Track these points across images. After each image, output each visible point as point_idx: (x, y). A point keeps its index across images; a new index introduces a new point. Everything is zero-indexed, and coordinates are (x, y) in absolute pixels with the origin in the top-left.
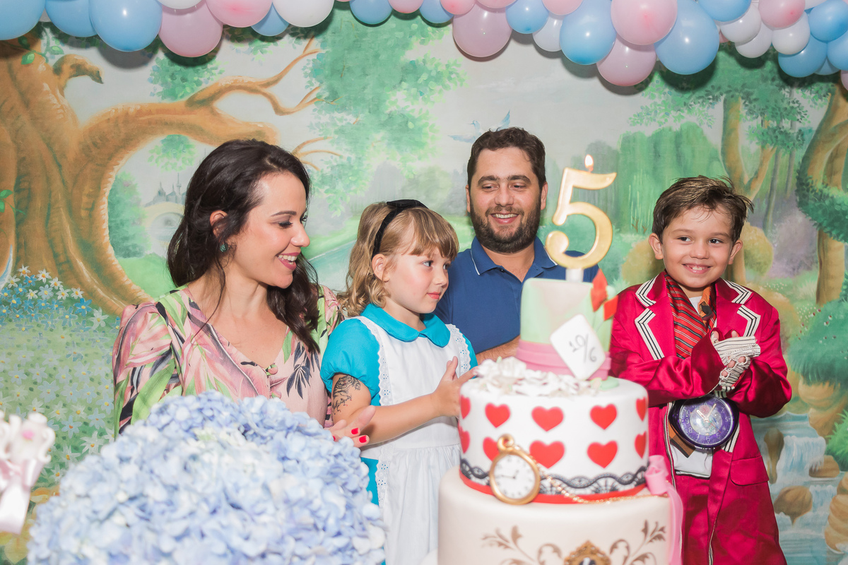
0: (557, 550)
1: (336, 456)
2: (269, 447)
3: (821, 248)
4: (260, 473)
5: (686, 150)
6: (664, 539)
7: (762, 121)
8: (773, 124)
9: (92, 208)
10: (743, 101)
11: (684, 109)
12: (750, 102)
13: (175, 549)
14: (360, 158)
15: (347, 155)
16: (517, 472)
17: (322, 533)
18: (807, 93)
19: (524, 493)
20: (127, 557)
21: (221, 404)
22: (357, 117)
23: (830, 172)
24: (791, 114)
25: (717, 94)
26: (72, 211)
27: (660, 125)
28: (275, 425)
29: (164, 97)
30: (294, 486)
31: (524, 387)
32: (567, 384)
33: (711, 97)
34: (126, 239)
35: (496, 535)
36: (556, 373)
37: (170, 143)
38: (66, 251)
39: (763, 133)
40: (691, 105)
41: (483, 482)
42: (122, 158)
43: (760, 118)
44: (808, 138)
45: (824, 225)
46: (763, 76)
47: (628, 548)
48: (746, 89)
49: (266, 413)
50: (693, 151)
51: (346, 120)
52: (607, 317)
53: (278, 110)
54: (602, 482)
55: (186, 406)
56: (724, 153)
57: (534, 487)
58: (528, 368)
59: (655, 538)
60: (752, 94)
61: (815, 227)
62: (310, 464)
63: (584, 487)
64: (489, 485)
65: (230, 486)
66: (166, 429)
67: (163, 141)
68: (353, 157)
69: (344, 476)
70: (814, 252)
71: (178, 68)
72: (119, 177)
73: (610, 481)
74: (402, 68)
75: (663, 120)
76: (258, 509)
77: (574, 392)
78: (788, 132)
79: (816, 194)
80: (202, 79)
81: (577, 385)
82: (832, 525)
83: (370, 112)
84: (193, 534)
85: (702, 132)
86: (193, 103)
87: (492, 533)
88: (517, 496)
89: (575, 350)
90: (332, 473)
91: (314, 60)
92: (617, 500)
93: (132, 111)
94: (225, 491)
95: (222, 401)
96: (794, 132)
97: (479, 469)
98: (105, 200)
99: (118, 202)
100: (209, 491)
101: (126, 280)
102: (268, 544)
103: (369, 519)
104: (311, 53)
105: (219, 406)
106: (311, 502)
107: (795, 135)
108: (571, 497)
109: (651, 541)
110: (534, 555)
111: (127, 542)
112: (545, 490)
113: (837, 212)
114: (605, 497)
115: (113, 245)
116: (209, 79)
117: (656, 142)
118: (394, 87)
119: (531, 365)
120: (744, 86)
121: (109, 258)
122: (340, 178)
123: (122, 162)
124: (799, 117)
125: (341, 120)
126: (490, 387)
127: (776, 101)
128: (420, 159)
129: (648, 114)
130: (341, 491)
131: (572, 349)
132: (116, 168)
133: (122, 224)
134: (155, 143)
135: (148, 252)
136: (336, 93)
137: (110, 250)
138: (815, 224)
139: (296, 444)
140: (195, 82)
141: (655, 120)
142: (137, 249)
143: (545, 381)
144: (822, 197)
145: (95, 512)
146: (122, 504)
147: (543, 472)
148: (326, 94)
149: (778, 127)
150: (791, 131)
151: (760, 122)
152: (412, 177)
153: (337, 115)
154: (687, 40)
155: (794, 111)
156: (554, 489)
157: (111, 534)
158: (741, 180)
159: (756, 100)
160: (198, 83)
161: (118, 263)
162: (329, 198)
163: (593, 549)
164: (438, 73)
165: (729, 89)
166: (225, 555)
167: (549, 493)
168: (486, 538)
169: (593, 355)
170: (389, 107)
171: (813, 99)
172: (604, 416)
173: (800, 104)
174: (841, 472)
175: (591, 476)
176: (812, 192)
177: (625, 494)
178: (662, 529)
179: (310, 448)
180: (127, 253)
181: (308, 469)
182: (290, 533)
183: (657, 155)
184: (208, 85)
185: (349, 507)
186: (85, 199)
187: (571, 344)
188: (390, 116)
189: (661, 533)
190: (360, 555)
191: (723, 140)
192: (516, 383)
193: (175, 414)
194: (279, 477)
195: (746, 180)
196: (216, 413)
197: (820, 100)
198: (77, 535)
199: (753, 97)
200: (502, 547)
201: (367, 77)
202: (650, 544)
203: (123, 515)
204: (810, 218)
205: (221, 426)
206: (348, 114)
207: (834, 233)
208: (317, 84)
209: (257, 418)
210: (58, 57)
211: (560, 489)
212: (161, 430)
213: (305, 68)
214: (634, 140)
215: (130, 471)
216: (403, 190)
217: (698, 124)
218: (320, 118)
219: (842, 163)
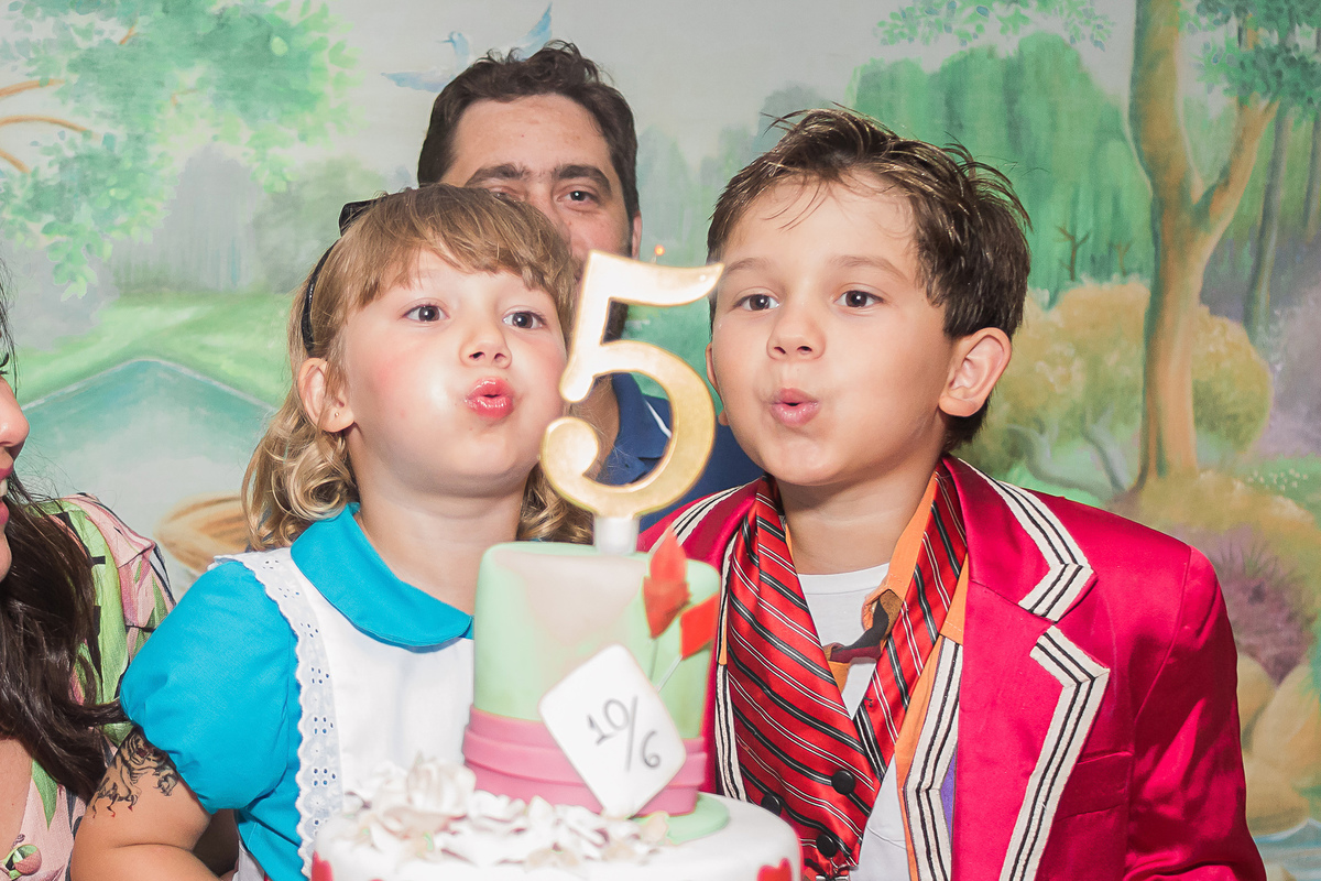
5: (1034, 110)
7: (1240, 31)
8: (1270, 38)
14: (139, 138)
15: (102, 129)
22: (131, 23)
27: (964, 43)
32: (575, 831)
36: (552, 801)
39: (1242, 65)
43: (1234, 22)
50: (1053, 113)
51: (100, 32)
52: (689, 650)
56: (1139, 115)
58: (480, 786)
68: (121, 133)
75: (971, 29)
78: (1310, 61)
81: (604, 833)
83: (165, 11)
85: (1078, 62)
89: (603, 737)
117: (951, 91)
122: (85, 191)
125: (86, 33)
128: (303, 138)
129: (930, 12)
131: (596, 735)
141: (948, 29)
143: (519, 823)
149: (1283, 47)
151: (1235, 34)
152: (281, 187)
153: (76, 19)
158: (1183, 189)
162: (54, 247)
169: (652, 749)
183: (955, 123)
187: (592, 723)
188: (223, 21)
191: (1134, 81)
192: (443, 829)
195: (1198, 189)
206: (109, 16)
214: (893, 83)
216: (258, 224)
217: (1068, 40)
218: (29, 29)
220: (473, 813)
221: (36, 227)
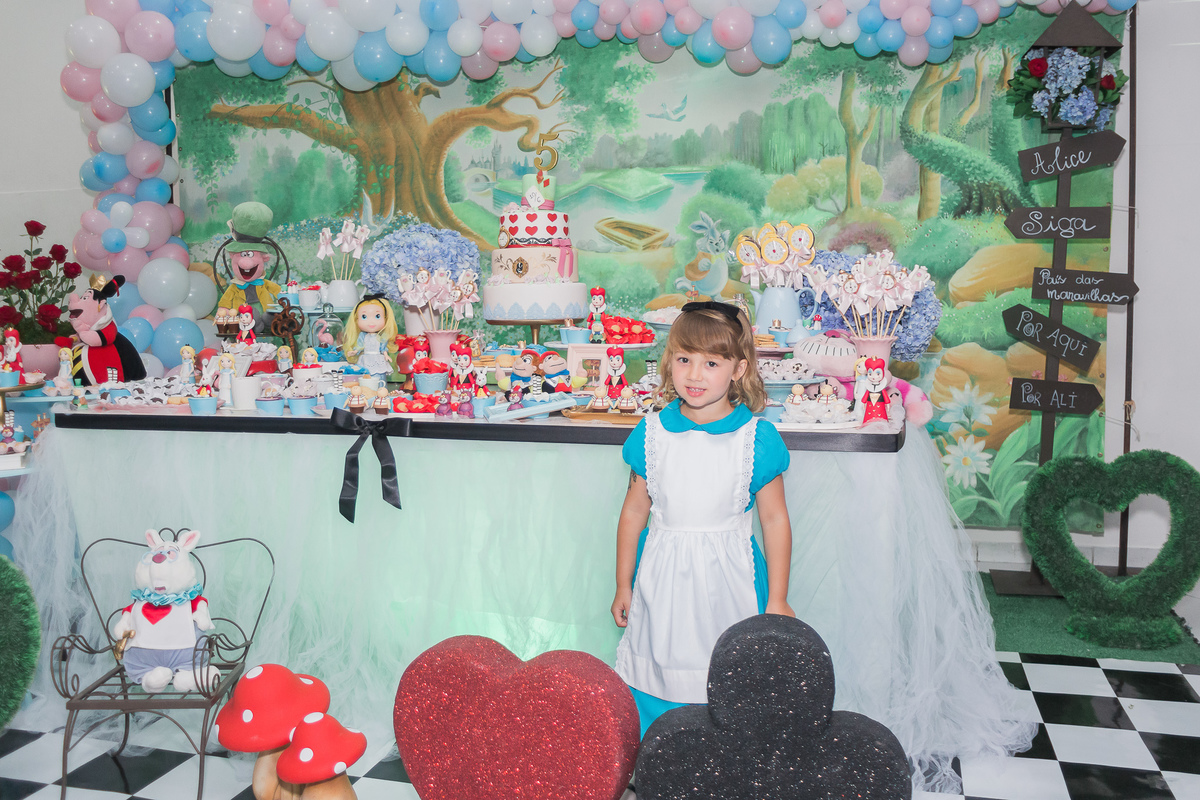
3: (922, 178)
5: (812, 112)
8: (879, 89)
9: (435, 173)
10: (858, 74)
11: (812, 83)
12: (863, 75)
14: (589, 133)
15: (580, 132)
22: (588, 106)
23: (928, 122)
24: (892, 81)
25: (837, 71)
26: (425, 176)
27: (794, 96)
29: (474, 104)
33: (831, 74)
34: (454, 191)
37: (478, 132)
38: (421, 200)
39: (871, 97)
40: (816, 81)
42: (452, 143)
43: (870, 85)
44: (907, 96)
45: (925, 161)
48: (860, 66)
50: (817, 113)
51: (580, 109)
53: (540, 106)
56: (841, 112)
60: (863, 69)
61: (918, 163)
67: (473, 131)
68: (585, 132)
70: (916, 182)
72: (449, 154)
73: (535, 241)
74: (615, 73)
75: (796, 93)
78: (891, 94)
79: (918, 138)
80: (493, 91)
82: (936, 388)
83: (596, 103)
85: (824, 99)
86: (490, 106)
91: (560, 72)
93: (456, 113)
98: (442, 168)
99: (449, 169)
101: (454, 216)
104: (559, 68)
107: (897, 96)
113: (935, 151)
115: (447, 195)
116: (498, 91)
117: (790, 109)
118: (611, 85)
120: (856, 64)
121: (444, 202)
122: (577, 146)
123: (451, 145)
124: (898, 83)
125: (577, 109)
127: (883, 72)
128: (627, 131)
129: (785, 89)
132: (448, 148)
133: (452, 182)
134: (468, 133)
135: (466, 199)
136: (574, 92)
137: (445, 198)
138: (918, 161)
141: (790, 93)
142: (460, 197)
144: (922, 140)
148: (568, 95)
149: (883, 91)
150: (894, 93)
151: (870, 89)
152: (622, 143)
153: (575, 106)
155: (895, 79)
158: (854, 131)
159: (867, 73)
160: (492, 93)
161: (449, 206)
162: (570, 160)
164: (637, 74)
165: (846, 67)
170: (607, 99)
173: (901, 73)
176: (914, 137)
180: (454, 200)
183: (790, 117)
184: (498, 94)
186: (431, 168)
188: (608, 104)
191: (840, 103)
195: (858, 131)
199: (866, 70)
201: (594, 81)
204: (914, 156)
206: (582, 106)
207: (932, 167)
208: (563, 88)
210: (417, 85)
213: (555, 78)
214: (774, 109)
216: (616, 152)
217: (822, 94)
219: (937, 114)
221: (566, 155)
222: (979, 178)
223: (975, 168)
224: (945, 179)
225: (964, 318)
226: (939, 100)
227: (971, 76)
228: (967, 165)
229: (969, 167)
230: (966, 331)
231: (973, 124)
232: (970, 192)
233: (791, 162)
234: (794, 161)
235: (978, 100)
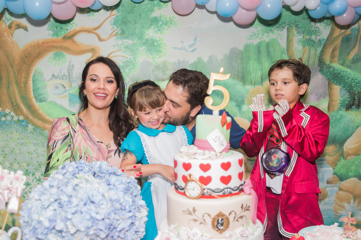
0: (209, 215)
1: (128, 183)
2: (103, 180)
3: (329, 88)
4: (101, 190)
5: (271, 50)
6: (250, 210)
7: (303, 36)
8: (308, 37)
9: (26, 83)
10: (295, 28)
11: (270, 32)
12: (298, 29)
13: (72, 218)
14: (135, 58)
15: (129, 57)
16: (194, 187)
17: (124, 211)
18: (322, 24)
19: (197, 195)
20: (56, 221)
21: (85, 165)
22: (133, 41)
23: (333, 57)
24: (315, 33)
25: (284, 25)
26: (18, 84)
27: (260, 40)
28: (105, 172)
29: (53, 36)
30: (113, 195)
31: (197, 156)
32: (212, 155)
33: (281, 27)
34: (40, 95)
35: (187, 210)
36: (209, 151)
37: (56, 55)
38: (16, 101)
39: (304, 41)
40: (273, 31)
41: (183, 191)
42: (37, 62)
44: (323, 43)
45: (331, 79)
46: (303, 17)
47: (235, 214)
48: (296, 23)
49: (101, 167)
50: (274, 50)
51: (128, 42)
52: (227, 129)
54: (226, 190)
55: (72, 166)
56: (288, 50)
57: (201, 193)
58: (198, 149)
59: (246, 210)
60: (299, 25)
61: (327, 80)
62: (119, 186)
63: (219, 192)
64: (184, 192)
65: (90, 195)
66: (65, 175)
67: (53, 54)
68: (132, 57)
69: (131, 190)
70: (326, 90)
71: (58, 24)
72: (36, 70)
73: (229, 190)
74: (151, 20)
75: (261, 37)
76: (101, 203)
77: (215, 157)
78: (314, 41)
79: (327, 66)
80: (68, 28)
81: (216, 155)
82: (336, 204)
83: (138, 39)
84: (78, 212)
85: (278, 42)
86: (65, 38)
87: (186, 209)
88: (195, 196)
89: (215, 142)
90: (127, 190)
91: (114, 18)
92: (232, 196)
93: (40, 42)
94: (88, 197)
95: (85, 163)
96: (317, 41)
97: (181, 187)
98: (31, 79)
99: (36, 80)
100: (83, 197)
101: (41, 112)
102: (105, 215)
103: (141, 206)
104: (113, 15)
105: (84, 165)
106: (119, 200)
107: (317, 42)
108: (214, 196)
109: (244, 211)
110: (201, 217)
111: (55, 215)
112: (205, 194)
113: (336, 73)
114: (227, 196)
115: (35, 98)
116: (71, 28)
117: (258, 47)
118: (148, 28)
119: (199, 148)
120: (295, 21)
121: (34, 103)
122: (127, 66)
123: (37, 64)
124: (319, 34)
125: (126, 43)
126: (184, 156)
127: (309, 28)
128: (160, 57)
129: (255, 35)
130: (131, 196)
131: (214, 141)
132: (35, 66)
133: (38, 89)
134: (50, 56)
135: (49, 100)
136: (124, 31)
137: (34, 100)
138: (327, 79)
139: (113, 179)
140: (66, 29)
141: (258, 37)
142: (45, 99)
143: (204, 154)
144: (329, 67)
145: (43, 205)
146: (52, 202)
147: (204, 187)
148: (120, 32)
149: (310, 39)
150: (316, 40)
151: (302, 37)
152: (157, 65)
153: (125, 40)
154: (269, 6)
155: (316, 31)
156: (208, 193)
157: (49, 213)
159: (300, 27)
160: (67, 30)
161: (37, 105)
163: (222, 214)
164: (166, 21)
165: (289, 23)
166: (90, 220)
167: (206, 195)
168: (184, 211)
169: (222, 143)
170: (146, 36)
171: (324, 26)
172: (226, 166)
173: (319, 28)
174: (340, 182)
175: (222, 188)
176: (325, 65)
177: (235, 194)
178: (249, 207)
179: (118, 180)
180: (41, 101)
181: (118, 188)
182: (113, 211)
183: (259, 52)
184: (71, 30)
185: (133, 202)
186: (23, 79)
187: (214, 140)
188: (147, 40)
189: (248, 208)
190: (138, 219)
191: (287, 45)
192: (194, 155)
193: (68, 169)
194: (108, 191)
196: (83, 168)
197: (327, 27)
198: (37, 213)
199: (299, 26)
200: (190, 215)
201: (137, 24)
202: (244, 212)
203: (53, 206)
204: (325, 76)
205: (85, 173)
206: (130, 40)
207: (335, 82)
208: (116, 28)
209: (98, 170)
210: (10, 22)
211: (210, 193)
212: (64, 175)
213: (111, 21)
214: (249, 46)
215: (54, 190)
216: (153, 71)
217: (276, 38)
218: (118, 42)
219: (337, 53)
220: (198, 152)
222: (358, 88)
223: (357, 83)
224: (342, 89)
225: (350, 164)
226: (339, 45)
227: (356, 32)
228: (353, 81)
229: (354, 82)
230: (351, 172)
231: (355, 58)
232: (354, 96)
233: (260, 79)
234: (262, 78)
235: (357, 46)
